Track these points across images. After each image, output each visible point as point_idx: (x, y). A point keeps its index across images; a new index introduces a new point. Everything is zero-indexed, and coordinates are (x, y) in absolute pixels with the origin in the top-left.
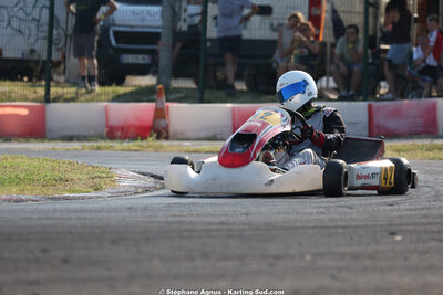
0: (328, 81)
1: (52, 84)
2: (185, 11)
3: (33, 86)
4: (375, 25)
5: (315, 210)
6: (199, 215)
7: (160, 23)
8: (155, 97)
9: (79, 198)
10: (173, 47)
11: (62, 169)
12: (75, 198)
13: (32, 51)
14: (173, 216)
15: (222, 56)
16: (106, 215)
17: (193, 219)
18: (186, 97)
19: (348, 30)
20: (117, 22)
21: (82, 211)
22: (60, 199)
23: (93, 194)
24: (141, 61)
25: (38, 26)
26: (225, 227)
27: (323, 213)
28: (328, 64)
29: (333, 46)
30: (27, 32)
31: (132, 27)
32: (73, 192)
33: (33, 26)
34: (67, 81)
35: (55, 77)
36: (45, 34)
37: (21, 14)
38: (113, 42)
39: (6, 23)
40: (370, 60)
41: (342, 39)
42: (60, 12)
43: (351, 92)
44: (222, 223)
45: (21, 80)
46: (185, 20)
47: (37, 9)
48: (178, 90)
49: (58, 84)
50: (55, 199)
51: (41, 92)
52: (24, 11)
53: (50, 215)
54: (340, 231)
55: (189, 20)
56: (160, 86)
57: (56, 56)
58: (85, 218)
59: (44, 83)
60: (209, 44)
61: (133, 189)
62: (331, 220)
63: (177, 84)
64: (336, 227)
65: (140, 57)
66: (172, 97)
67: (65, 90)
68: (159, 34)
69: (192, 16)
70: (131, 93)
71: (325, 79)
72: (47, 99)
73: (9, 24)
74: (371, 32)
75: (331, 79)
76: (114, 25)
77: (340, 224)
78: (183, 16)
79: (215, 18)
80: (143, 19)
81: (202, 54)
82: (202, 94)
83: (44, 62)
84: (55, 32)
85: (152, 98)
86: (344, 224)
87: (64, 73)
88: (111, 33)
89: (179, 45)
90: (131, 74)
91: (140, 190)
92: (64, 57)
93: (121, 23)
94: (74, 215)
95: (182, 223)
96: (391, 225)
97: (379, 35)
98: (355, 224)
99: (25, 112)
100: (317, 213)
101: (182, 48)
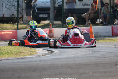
0: (100, 20)
1: (19, 24)
2: (57, 1)
3: (13, 25)
4: (113, 3)
5: (94, 59)
6: (60, 62)
7: (50, 5)
8: (49, 27)
9: (25, 58)
10: (54, 12)
11: (21, 49)
12: (24, 58)
13: (13, 15)
14: (53, 62)
15: (68, 14)
16: (33, 63)
17: (58, 63)
18: (58, 26)
19: (105, 5)
20: (37, 5)
21: (26, 62)
22: (20, 58)
23: (30, 56)
24: (45, 16)
25: (14, 7)
26: (67, 65)
27: (97, 60)
28: (100, 15)
29: (101, 9)
30: (11, 9)
31: (42, 6)
32: (24, 56)
33: (13, 7)
34: (24, 23)
35: (20, 22)
36: (16, 9)
37: (9, 4)
38: (37, 11)
39: (5, 7)
40: (112, 13)
41: (103, 8)
42: (21, 3)
43: (107, 23)
44: (66, 64)
45: (10, 23)
46: (57, 4)
47: (14, 2)
48: (56, 24)
49: (21, 24)
50: (18, 58)
51: (16, 26)
52: (10, 3)
53: (16, 64)
54: (101, 65)
55: (58, 4)
56: (50, 23)
57: (20, 16)
58: (26, 64)
59: (16, 24)
60: (64, 10)
61: (42, 55)
62: (99, 62)
63: (55, 22)
64: (100, 64)
65: (45, 15)
66: (54, 26)
67: (23, 26)
68: (50, 8)
69: (59, 2)
70: (42, 26)
71: (99, 19)
72: (18, 29)
73: (6, 7)
74: (112, 5)
75: (101, 19)
76: (37, 6)
77: (101, 63)
78: (57, 2)
79: (66, 3)
80: (45, 4)
81: (62, 13)
82: (63, 25)
83: (16, 18)
84: (19, 9)
85: (48, 27)
86: (103, 63)
87: (23, 21)
88: (36, 8)
89: (56, 11)
90: (42, 20)
91: (44, 55)
92: (22, 16)
93: (38, 5)
94: (23, 63)
95: (55, 64)
96: (117, 62)
97: (114, 6)
98: (106, 62)
99: (11, 33)
100: (95, 60)
101: (57, 12)
